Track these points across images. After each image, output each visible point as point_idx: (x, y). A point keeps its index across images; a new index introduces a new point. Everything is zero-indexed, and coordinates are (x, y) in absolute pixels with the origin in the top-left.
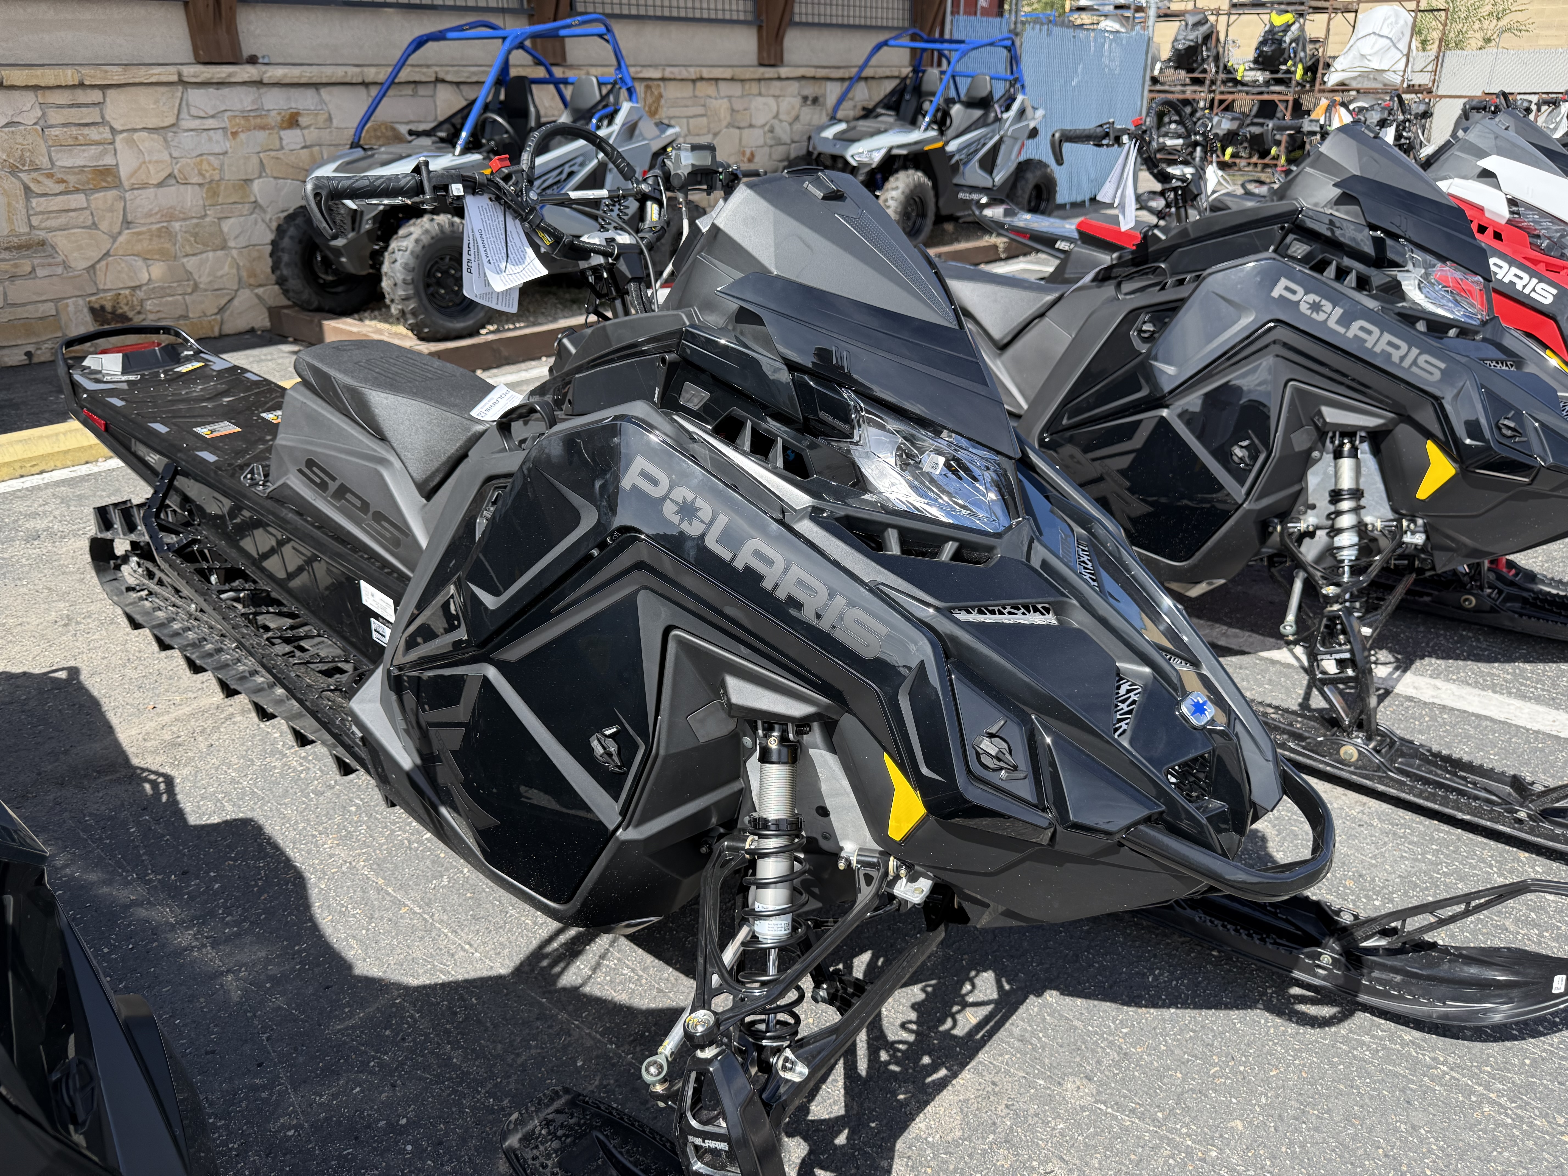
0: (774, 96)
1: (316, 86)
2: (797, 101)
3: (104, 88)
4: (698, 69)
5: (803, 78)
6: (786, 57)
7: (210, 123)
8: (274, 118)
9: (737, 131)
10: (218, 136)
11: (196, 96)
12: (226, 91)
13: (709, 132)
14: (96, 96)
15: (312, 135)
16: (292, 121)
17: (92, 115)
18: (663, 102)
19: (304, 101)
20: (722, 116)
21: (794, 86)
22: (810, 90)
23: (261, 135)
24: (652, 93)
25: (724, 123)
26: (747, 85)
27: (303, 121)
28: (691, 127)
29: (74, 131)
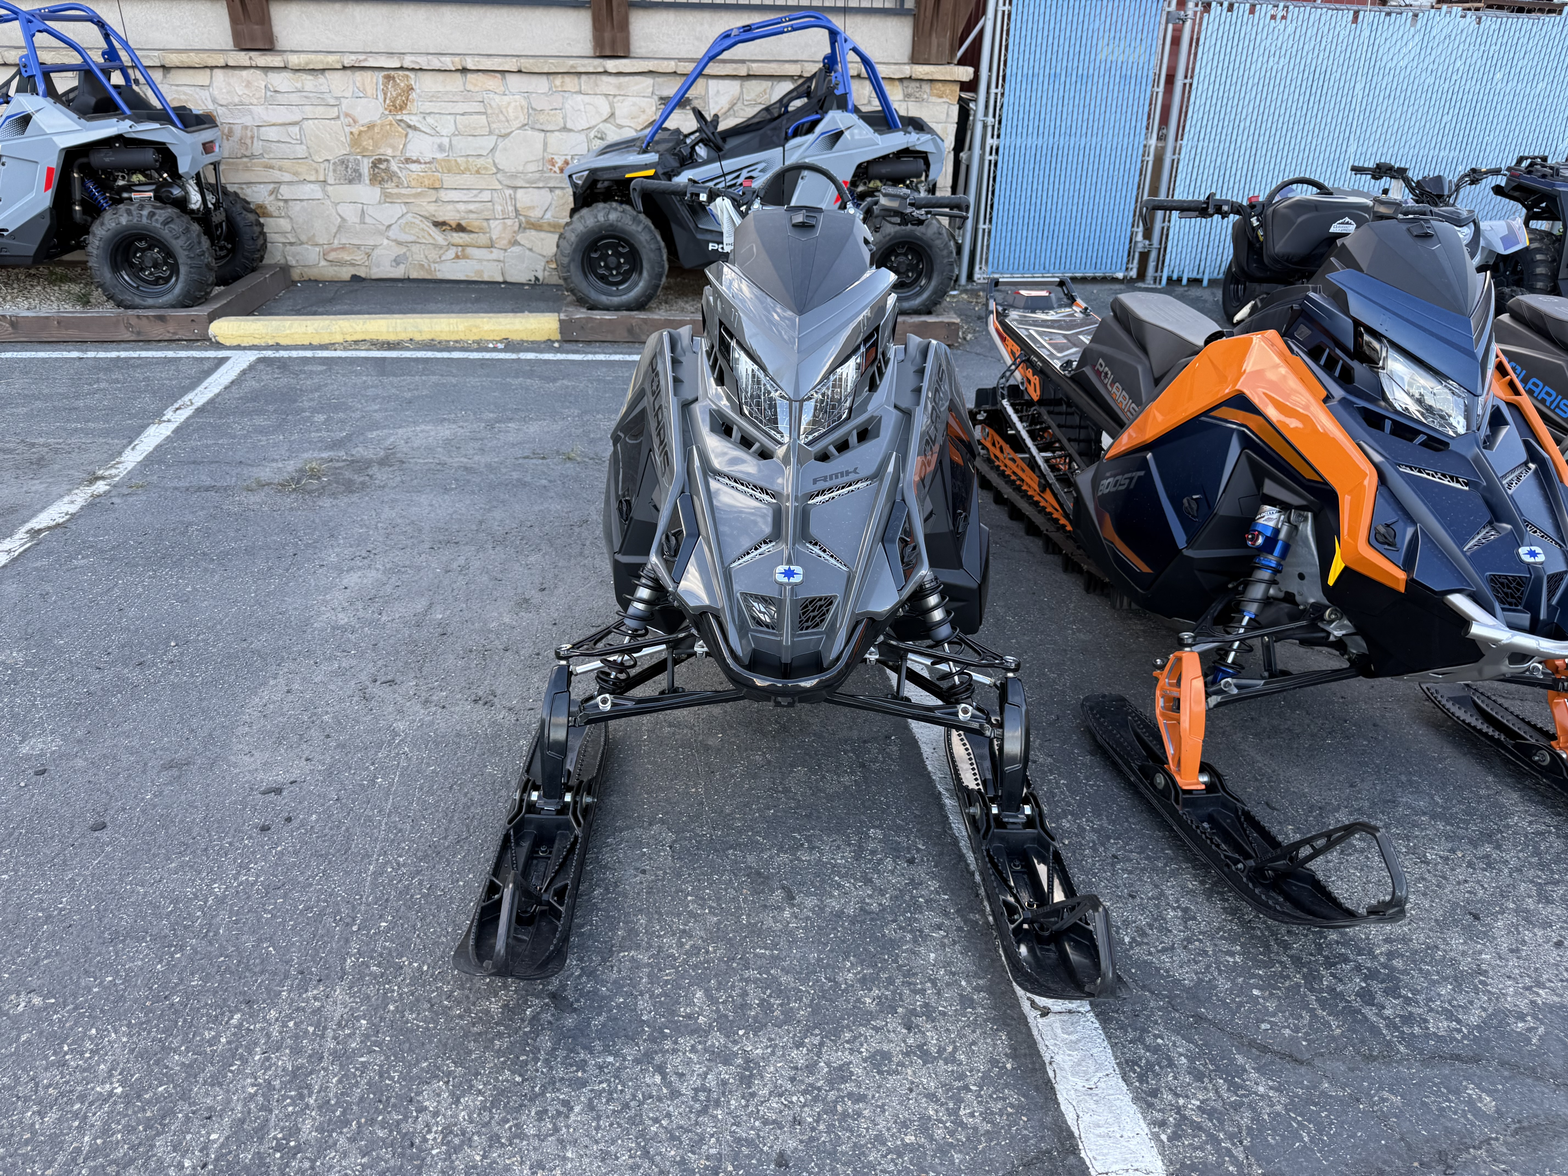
0: (607, 95)
4: (457, 59)
5: (658, 73)
6: (634, 46)
9: (543, 134)
13: (491, 133)
18: (413, 95)
20: (511, 115)
21: (646, 83)
24: (396, 85)
25: (516, 124)
26: (558, 80)
28: (459, 126)
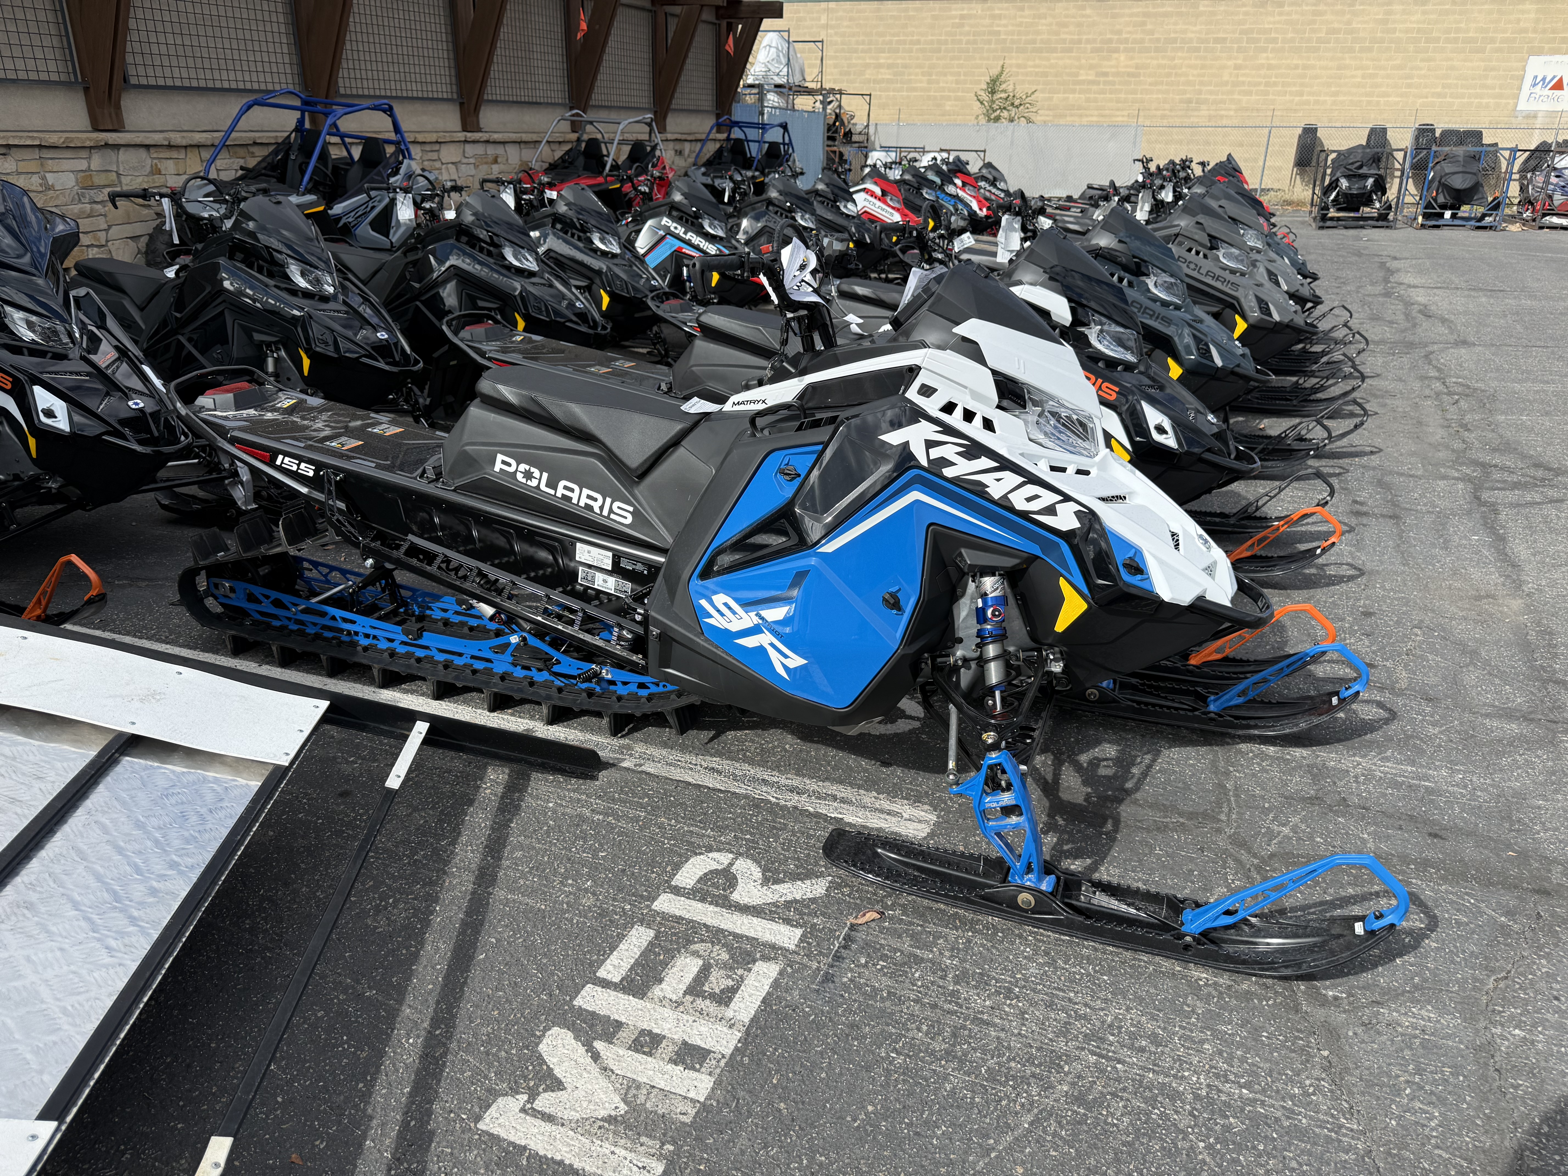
1: (504, 143)
2: (672, 153)
3: (440, 143)
5: (676, 140)
6: (668, 128)
7: (472, 160)
8: (490, 158)
10: (472, 166)
11: (468, 147)
12: (476, 145)
14: (437, 147)
15: (502, 167)
16: (495, 161)
17: (434, 156)
19: (500, 150)
21: (671, 145)
22: (678, 147)
23: (485, 166)
27: (499, 160)
29: (431, 163)
